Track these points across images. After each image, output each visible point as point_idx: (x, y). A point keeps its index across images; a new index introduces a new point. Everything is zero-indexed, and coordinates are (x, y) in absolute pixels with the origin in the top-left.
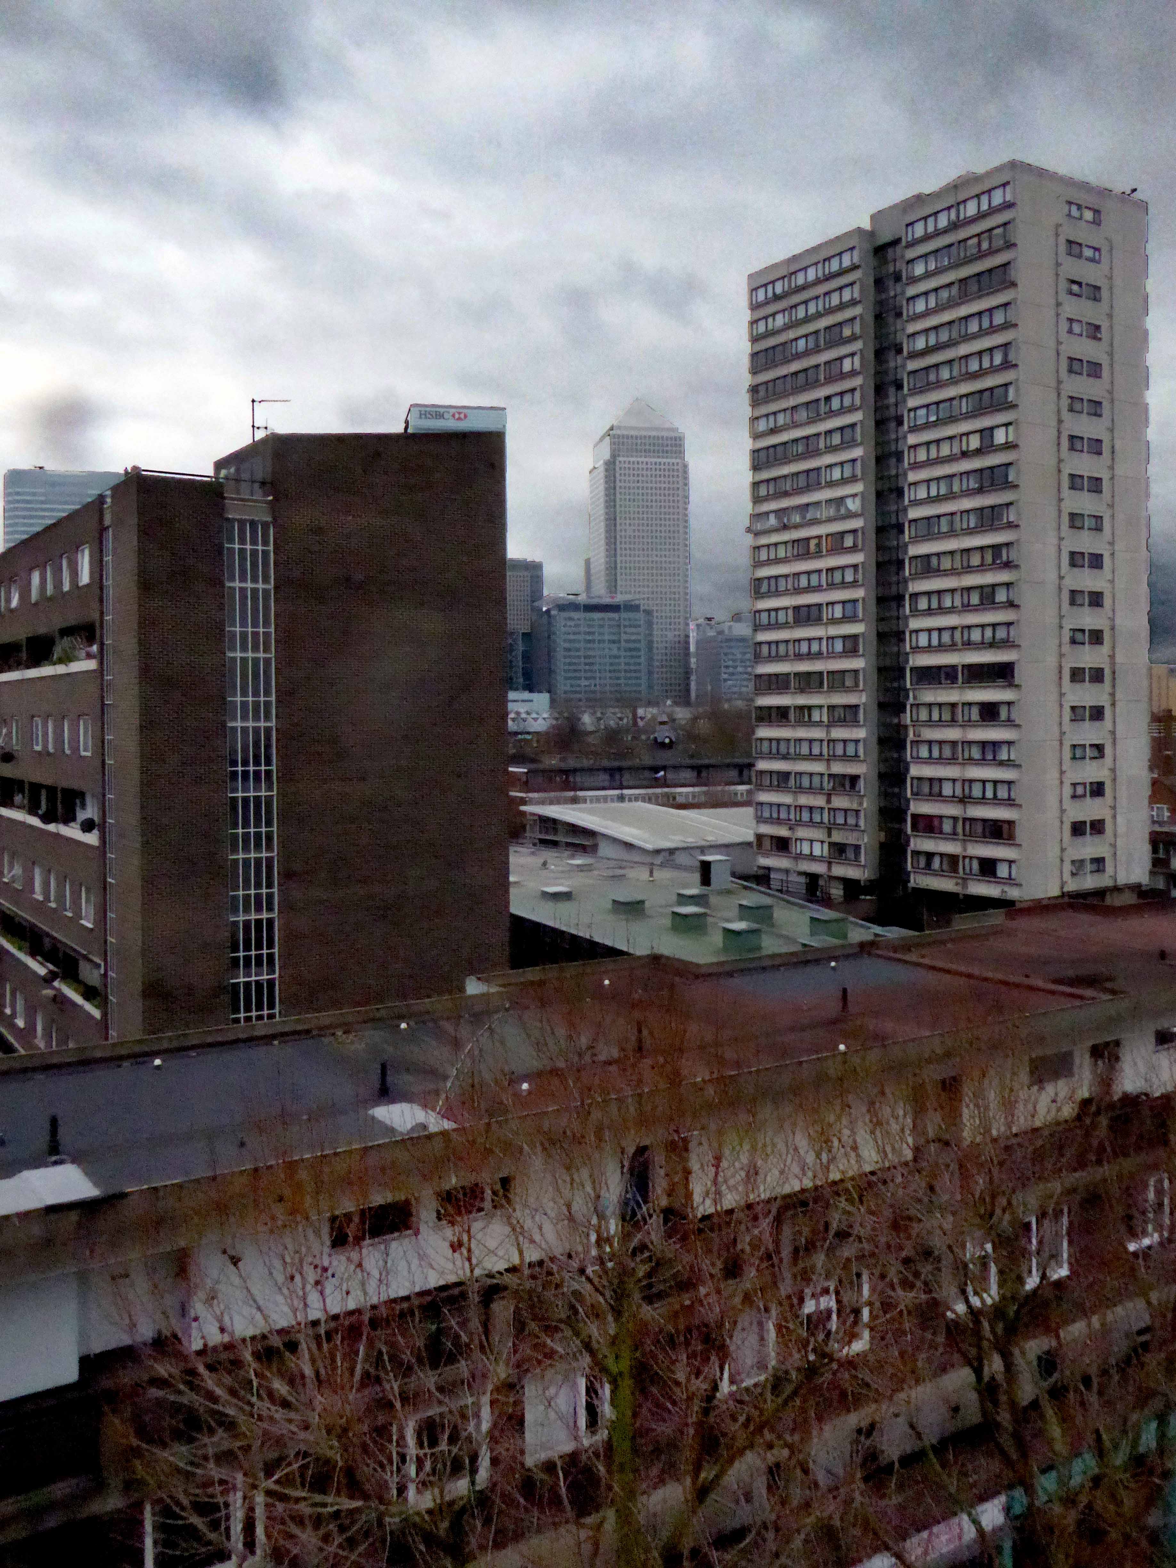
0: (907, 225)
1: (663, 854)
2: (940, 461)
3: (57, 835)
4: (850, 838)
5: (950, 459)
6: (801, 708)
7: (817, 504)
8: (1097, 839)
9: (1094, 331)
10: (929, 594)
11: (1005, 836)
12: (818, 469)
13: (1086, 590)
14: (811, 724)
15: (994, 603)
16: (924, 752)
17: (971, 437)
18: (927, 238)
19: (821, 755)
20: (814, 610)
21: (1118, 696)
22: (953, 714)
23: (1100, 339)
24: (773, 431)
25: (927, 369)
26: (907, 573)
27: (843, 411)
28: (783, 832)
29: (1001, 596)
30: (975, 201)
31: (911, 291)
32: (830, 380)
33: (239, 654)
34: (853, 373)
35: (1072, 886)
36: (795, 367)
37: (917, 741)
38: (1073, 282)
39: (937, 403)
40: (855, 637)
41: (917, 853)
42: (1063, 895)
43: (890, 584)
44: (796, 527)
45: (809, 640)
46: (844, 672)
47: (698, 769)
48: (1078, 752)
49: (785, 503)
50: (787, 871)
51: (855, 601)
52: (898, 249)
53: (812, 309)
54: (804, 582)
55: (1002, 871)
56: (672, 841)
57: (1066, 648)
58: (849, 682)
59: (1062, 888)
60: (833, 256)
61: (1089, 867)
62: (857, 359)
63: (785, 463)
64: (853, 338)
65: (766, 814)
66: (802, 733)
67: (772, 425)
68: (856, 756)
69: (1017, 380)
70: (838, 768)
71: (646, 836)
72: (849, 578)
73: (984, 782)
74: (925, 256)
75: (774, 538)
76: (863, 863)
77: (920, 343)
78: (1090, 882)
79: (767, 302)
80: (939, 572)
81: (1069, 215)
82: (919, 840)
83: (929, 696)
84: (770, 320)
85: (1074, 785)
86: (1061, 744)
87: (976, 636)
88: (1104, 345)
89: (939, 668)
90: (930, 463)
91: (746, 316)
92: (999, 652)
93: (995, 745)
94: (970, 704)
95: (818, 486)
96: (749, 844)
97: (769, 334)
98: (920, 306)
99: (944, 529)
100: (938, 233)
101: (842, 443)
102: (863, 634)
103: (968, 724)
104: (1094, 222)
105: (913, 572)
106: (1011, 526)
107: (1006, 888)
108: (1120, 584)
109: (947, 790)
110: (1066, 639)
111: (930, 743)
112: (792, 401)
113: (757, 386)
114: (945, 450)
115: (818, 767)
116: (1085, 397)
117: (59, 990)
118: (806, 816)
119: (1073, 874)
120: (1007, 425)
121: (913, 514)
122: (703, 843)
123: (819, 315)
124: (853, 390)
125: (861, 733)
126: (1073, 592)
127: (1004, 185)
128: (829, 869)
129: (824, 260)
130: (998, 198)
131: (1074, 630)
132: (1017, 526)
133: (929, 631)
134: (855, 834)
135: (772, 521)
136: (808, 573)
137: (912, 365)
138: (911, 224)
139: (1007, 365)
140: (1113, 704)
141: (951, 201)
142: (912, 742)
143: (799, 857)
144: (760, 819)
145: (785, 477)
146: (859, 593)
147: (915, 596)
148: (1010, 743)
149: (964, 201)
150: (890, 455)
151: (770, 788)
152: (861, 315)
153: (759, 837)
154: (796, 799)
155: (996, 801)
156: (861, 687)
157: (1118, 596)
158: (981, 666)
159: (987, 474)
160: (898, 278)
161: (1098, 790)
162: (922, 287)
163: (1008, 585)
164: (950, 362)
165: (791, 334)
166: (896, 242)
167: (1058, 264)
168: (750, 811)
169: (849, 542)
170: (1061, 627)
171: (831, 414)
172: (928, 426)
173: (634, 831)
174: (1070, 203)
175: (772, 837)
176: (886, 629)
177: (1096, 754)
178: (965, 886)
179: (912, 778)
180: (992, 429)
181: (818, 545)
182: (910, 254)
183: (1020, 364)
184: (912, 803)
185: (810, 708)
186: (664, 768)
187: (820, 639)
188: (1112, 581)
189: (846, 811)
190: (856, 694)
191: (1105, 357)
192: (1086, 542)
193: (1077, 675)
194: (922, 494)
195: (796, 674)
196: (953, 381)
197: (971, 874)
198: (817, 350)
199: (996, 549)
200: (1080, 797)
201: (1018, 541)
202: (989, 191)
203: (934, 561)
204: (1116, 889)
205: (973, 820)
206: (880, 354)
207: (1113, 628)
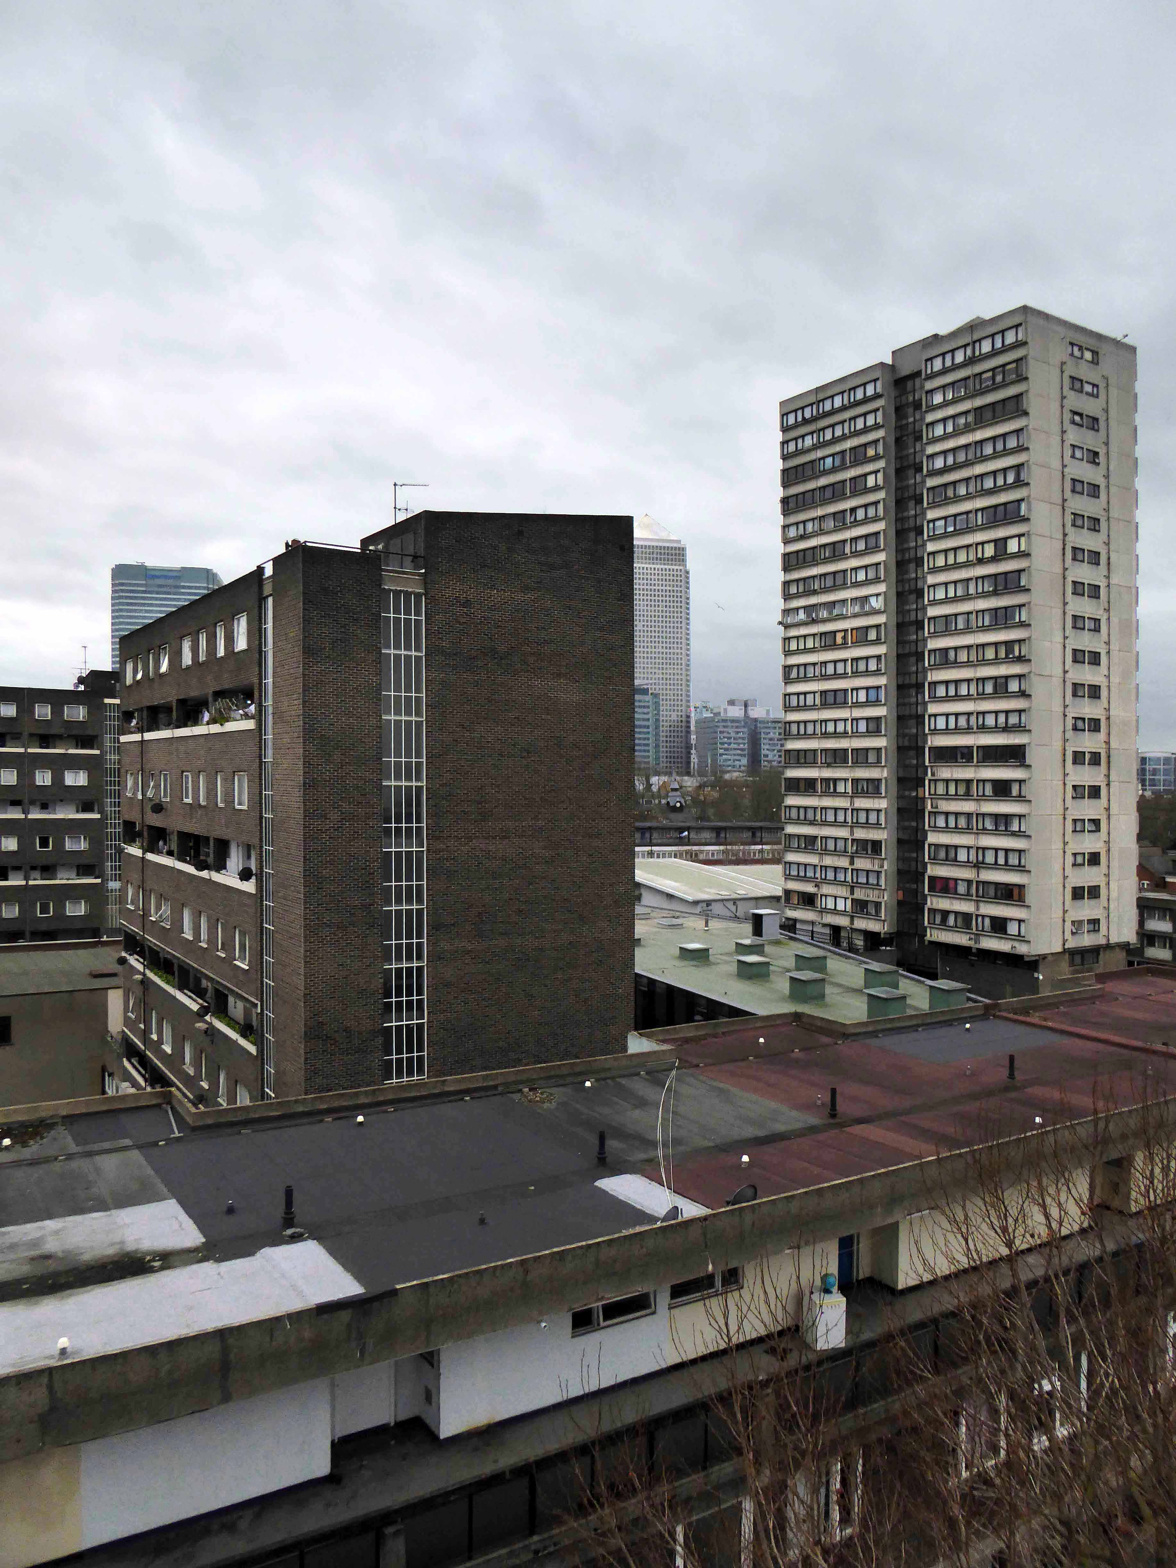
0: (927, 360)
1: (700, 905)
2: (957, 566)
3: (210, 881)
4: (872, 896)
5: (967, 564)
6: (827, 781)
7: (844, 601)
8: (1093, 902)
9: (1093, 457)
10: (947, 683)
11: (1016, 897)
12: (844, 571)
13: (1087, 683)
14: (835, 794)
15: (1007, 692)
16: (941, 822)
17: (986, 546)
18: (944, 371)
19: (845, 821)
20: (840, 696)
21: (1113, 777)
22: (968, 788)
23: (1098, 464)
24: (803, 537)
25: (945, 485)
26: (927, 665)
27: (866, 521)
28: (810, 888)
29: (1014, 686)
30: (990, 340)
31: (930, 418)
32: (855, 494)
33: (393, 717)
34: (876, 488)
35: (1072, 943)
36: (823, 481)
37: (935, 813)
38: (1075, 413)
39: (955, 516)
40: (878, 719)
41: (933, 911)
42: (1065, 951)
43: (910, 674)
44: (824, 621)
45: (835, 721)
46: (867, 750)
47: (718, 830)
48: (1079, 826)
49: (813, 600)
50: (813, 923)
51: (878, 688)
52: (918, 381)
53: (838, 432)
54: (830, 669)
55: (1012, 929)
56: (708, 893)
57: (1070, 734)
58: (872, 758)
59: (1064, 945)
60: (858, 386)
61: (1086, 927)
62: (880, 476)
63: (814, 565)
64: (876, 458)
65: (794, 873)
66: (827, 802)
67: (801, 531)
68: (878, 824)
69: (1029, 496)
70: (861, 834)
71: (684, 888)
72: (873, 666)
73: (996, 850)
74: (944, 387)
75: (803, 631)
76: (883, 918)
77: (939, 463)
78: (1087, 940)
79: (796, 425)
80: (956, 664)
81: (1072, 355)
82: (935, 900)
83: (945, 773)
84: (800, 441)
85: (1075, 855)
86: (1065, 818)
87: (990, 721)
88: (1102, 469)
89: (955, 748)
90: (947, 568)
91: (779, 437)
92: (1012, 736)
93: (1007, 818)
94: (984, 781)
95: (844, 586)
96: (777, 899)
97: (798, 453)
98: (939, 431)
99: (961, 626)
100: (955, 367)
101: (866, 549)
102: (885, 716)
103: (982, 798)
104: (1092, 362)
105: (932, 663)
106: (1023, 625)
107: (1016, 944)
108: (1115, 679)
109: (962, 856)
110: (1069, 726)
111: (947, 814)
112: (820, 512)
113: (788, 498)
114: (962, 557)
115: (843, 833)
116: (1086, 514)
117: (210, 1024)
118: (830, 875)
119: (1073, 933)
120: (1019, 536)
121: (932, 612)
122: (734, 896)
123: (844, 438)
124: (876, 503)
125: (883, 804)
126: (1075, 685)
127: (1017, 326)
128: (852, 922)
129: (850, 390)
130: (1010, 338)
131: (1076, 718)
132: (1029, 625)
133: (947, 715)
134: (876, 892)
135: (802, 616)
136: (835, 662)
137: (931, 482)
138: (931, 359)
139: (1020, 483)
140: (1108, 785)
141: (967, 339)
142: (929, 812)
143: (824, 911)
144: (788, 877)
145: (814, 577)
146: (882, 681)
147: (934, 684)
148: (1020, 817)
149: (980, 340)
150: (909, 561)
151: (798, 850)
152: (883, 438)
153: (787, 892)
154: (821, 860)
155: (1007, 867)
156: (883, 764)
157: (1112, 689)
158: (997, 747)
159: (1001, 579)
160: (917, 405)
161: (1094, 859)
162: (939, 415)
163: (1020, 677)
164: (967, 480)
165: (820, 454)
166: (918, 374)
167: (1063, 398)
168: (778, 869)
169: (872, 635)
170: (1065, 716)
171: (856, 523)
172: (946, 535)
173: (673, 884)
174: (1072, 344)
175: (798, 893)
176: (907, 713)
177: (1094, 828)
178: (977, 941)
179: (930, 845)
180: (1005, 539)
181: (844, 638)
182: (929, 385)
183: (1032, 482)
184: (929, 866)
185: (835, 781)
186: (688, 829)
187: (845, 720)
188: (1108, 677)
189: (868, 871)
190: (879, 769)
191: (1103, 479)
192: (1086, 642)
193: (1078, 758)
194: (940, 594)
195: (825, 751)
196: (969, 497)
197: (983, 931)
198: (843, 467)
199: (1009, 645)
200: (1079, 865)
201: (1029, 638)
202: (1003, 332)
203: (952, 654)
204: (1108, 947)
205: (985, 883)
206: (900, 472)
207: (1108, 718)
